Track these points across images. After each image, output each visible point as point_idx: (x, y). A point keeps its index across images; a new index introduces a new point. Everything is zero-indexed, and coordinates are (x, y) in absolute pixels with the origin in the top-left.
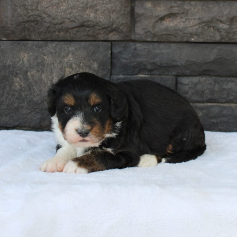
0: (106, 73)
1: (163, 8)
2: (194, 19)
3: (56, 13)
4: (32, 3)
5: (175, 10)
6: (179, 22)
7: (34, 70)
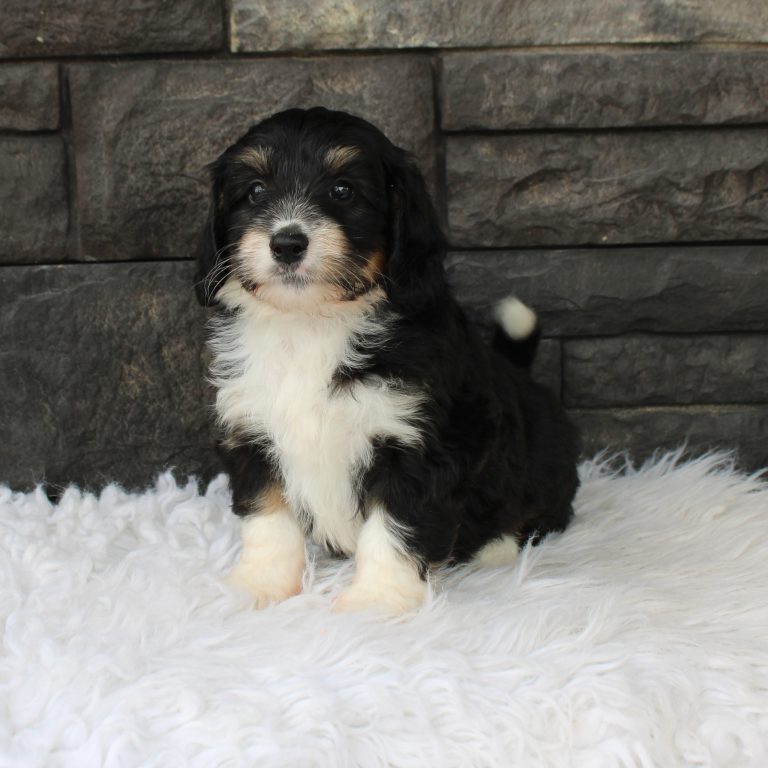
1: (524, 157)
2: (609, 184)
4: (169, 158)
5: (556, 161)
6: (568, 194)
7: (178, 343)
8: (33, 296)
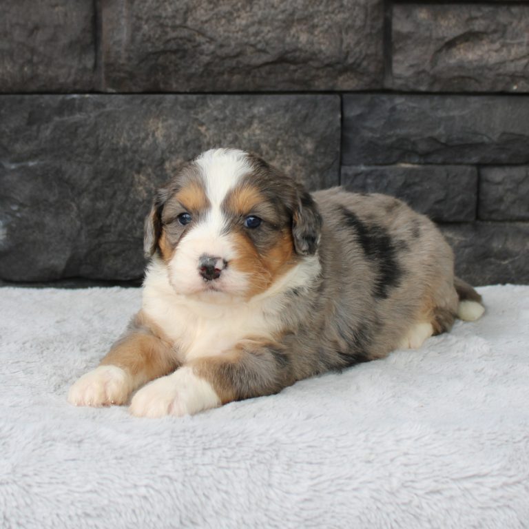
0: (331, 161)
1: (453, 22)
2: (520, 44)
3: (226, 34)
4: (175, 13)
5: (478, 25)
6: (487, 52)
7: (177, 158)
8: (66, 118)
